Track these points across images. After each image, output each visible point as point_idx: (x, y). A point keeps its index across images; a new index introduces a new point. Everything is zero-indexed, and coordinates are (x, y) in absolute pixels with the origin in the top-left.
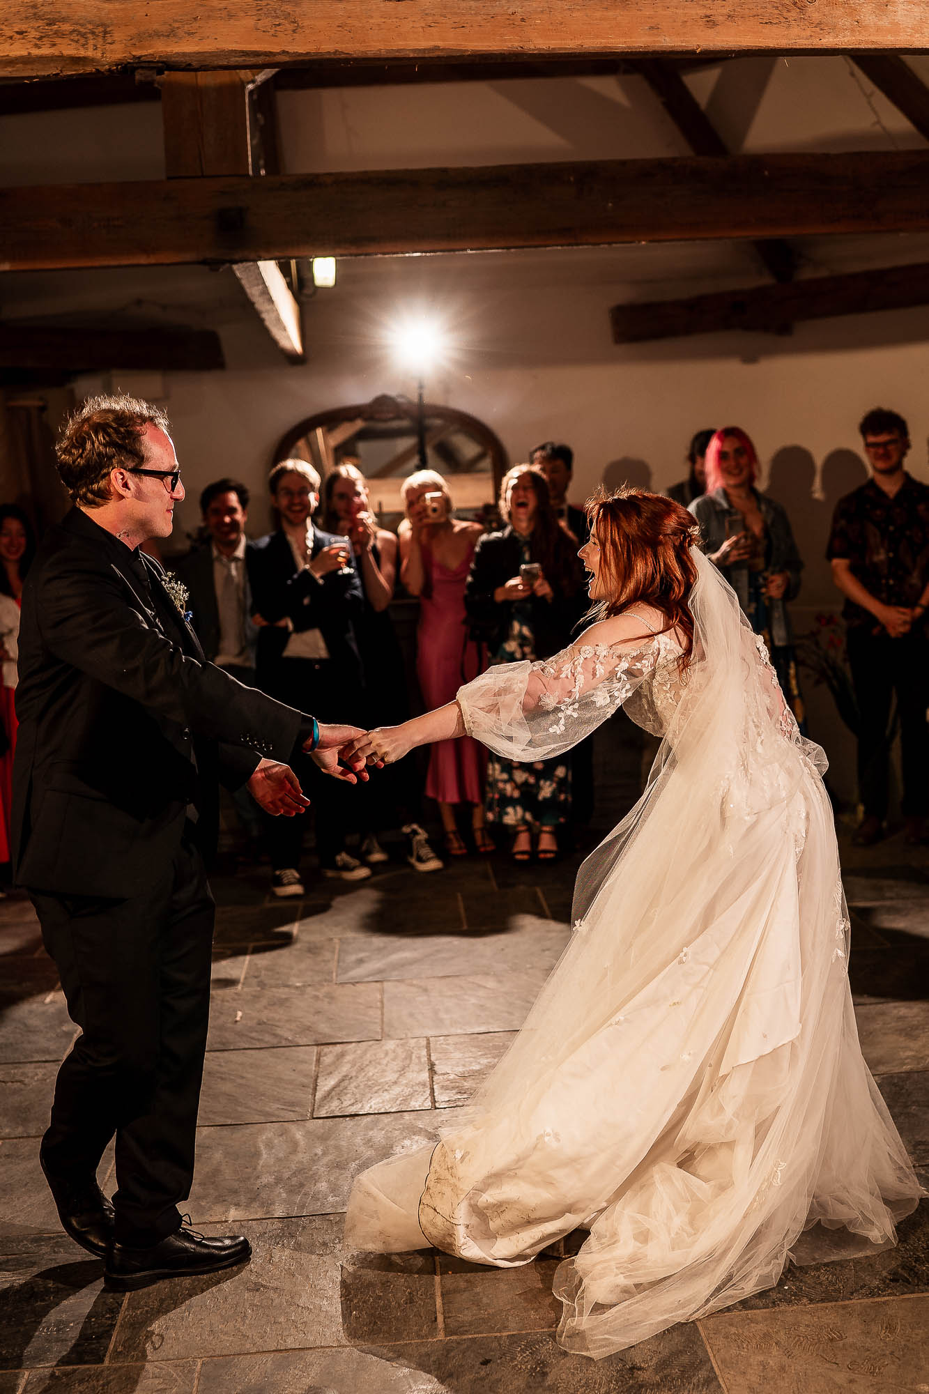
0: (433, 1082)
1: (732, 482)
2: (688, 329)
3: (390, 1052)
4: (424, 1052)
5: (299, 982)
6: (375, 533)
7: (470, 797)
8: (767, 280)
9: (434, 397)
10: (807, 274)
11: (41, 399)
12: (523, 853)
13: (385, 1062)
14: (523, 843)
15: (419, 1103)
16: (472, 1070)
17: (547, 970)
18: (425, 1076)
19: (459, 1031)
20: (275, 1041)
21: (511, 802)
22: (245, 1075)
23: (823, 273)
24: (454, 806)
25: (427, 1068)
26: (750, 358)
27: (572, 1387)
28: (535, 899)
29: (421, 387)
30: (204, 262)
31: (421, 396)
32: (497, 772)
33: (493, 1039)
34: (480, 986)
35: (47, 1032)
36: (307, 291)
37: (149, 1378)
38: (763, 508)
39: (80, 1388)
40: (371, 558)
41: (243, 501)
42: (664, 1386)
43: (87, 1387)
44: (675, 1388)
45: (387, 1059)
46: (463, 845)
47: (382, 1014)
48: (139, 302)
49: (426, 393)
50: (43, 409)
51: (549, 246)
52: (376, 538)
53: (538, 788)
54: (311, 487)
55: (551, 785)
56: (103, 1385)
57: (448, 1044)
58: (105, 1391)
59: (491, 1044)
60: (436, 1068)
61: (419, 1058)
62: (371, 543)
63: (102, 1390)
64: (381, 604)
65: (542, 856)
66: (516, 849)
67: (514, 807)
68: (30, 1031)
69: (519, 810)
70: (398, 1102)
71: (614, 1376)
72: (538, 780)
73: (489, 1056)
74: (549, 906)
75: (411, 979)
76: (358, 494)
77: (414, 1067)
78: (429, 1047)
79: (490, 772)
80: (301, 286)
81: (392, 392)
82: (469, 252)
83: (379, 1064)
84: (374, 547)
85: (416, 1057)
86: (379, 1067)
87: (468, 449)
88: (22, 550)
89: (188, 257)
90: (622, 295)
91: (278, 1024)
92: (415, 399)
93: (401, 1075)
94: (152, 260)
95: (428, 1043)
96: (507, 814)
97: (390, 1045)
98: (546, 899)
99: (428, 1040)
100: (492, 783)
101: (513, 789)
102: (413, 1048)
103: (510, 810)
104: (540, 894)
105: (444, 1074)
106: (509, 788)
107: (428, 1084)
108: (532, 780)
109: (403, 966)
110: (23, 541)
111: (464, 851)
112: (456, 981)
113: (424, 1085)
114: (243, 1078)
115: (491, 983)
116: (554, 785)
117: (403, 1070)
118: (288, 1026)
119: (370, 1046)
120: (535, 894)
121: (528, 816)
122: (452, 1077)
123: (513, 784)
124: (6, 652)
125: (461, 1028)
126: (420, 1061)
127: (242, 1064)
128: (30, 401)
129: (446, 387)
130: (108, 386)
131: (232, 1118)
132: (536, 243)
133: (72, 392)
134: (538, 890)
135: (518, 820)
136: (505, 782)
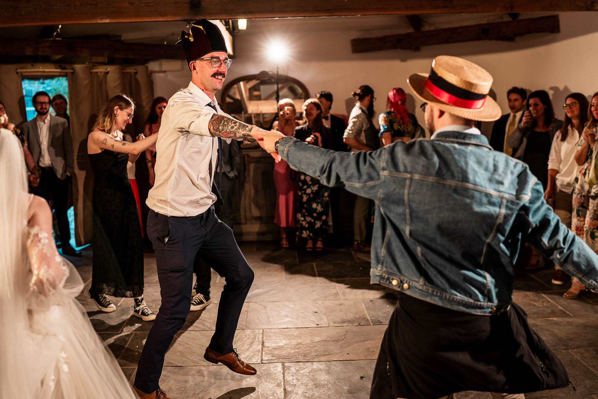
0: (263, 350)
3: (247, 335)
4: (261, 336)
5: (216, 301)
8: (411, 30)
9: (281, 72)
10: (426, 28)
11: (136, 69)
12: (310, 248)
13: (245, 340)
14: (310, 244)
15: (256, 360)
16: (279, 346)
17: (314, 300)
18: (260, 347)
19: (276, 327)
20: (203, 327)
21: (305, 229)
22: (189, 343)
23: (433, 28)
25: (261, 343)
26: (404, 60)
28: (312, 268)
29: (278, 68)
30: (185, 20)
31: (277, 72)
32: (300, 217)
33: (289, 331)
34: (287, 306)
35: (116, 319)
36: (236, 31)
45: (246, 338)
46: (287, 243)
47: (247, 317)
50: (136, 73)
51: (321, 16)
53: (315, 224)
55: (320, 223)
57: (271, 333)
59: (288, 334)
60: (265, 344)
61: (258, 339)
65: (317, 249)
66: (307, 246)
67: (306, 231)
68: (109, 318)
69: (308, 232)
70: (247, 359)
72: (315, 221)
73: (287, 339)
74: (318, 271)
75: (260, 302)
77: (256, 343)
78: (263, 334)
79: (298, 217)
80: (233, 30)
81: (266, 70)
82: (289, 18)
83: (243, 340)
85: (257, 338)
86: (242, 342)
87: (300, 91)
89: (178, 18)
90: (356, 35)
91: (205, 320)
92: (276, 73)
93: (250, 347)
94: (164, 19)
95: (263, 332)
96: (303, 233)
97: (248, 332)
98: (317, 269)
99: (263, 330)
100: (298, 221)
101: (306, 224)
102: (257, 334)
103: (304, 232)
104: (315, 266)
105: (267, 347)
106: (304, 223)
107: (260, 351)
108: (312, 221)
109: (258, 296)
111: (288, 246)
112: (277, 303)
113: (259, 351)
114: (187, 344)
115: (291, 305)
116: (321, 223)
117: (251, 344)
118: (209, 321)
119: (240, 332)
120: (313, 265)
121: (311, 234)
122: (271, 348)
123: (306, 222)
126: (259, 340)
127: (189, 338)
128: (131, 70)
129: (288, 68)
130: (161, 65)
131: (180, 363)
132: (316, 15)
133: (147, 67)
134: (314, 264)
135: (307, 236)
136: (303, 221)
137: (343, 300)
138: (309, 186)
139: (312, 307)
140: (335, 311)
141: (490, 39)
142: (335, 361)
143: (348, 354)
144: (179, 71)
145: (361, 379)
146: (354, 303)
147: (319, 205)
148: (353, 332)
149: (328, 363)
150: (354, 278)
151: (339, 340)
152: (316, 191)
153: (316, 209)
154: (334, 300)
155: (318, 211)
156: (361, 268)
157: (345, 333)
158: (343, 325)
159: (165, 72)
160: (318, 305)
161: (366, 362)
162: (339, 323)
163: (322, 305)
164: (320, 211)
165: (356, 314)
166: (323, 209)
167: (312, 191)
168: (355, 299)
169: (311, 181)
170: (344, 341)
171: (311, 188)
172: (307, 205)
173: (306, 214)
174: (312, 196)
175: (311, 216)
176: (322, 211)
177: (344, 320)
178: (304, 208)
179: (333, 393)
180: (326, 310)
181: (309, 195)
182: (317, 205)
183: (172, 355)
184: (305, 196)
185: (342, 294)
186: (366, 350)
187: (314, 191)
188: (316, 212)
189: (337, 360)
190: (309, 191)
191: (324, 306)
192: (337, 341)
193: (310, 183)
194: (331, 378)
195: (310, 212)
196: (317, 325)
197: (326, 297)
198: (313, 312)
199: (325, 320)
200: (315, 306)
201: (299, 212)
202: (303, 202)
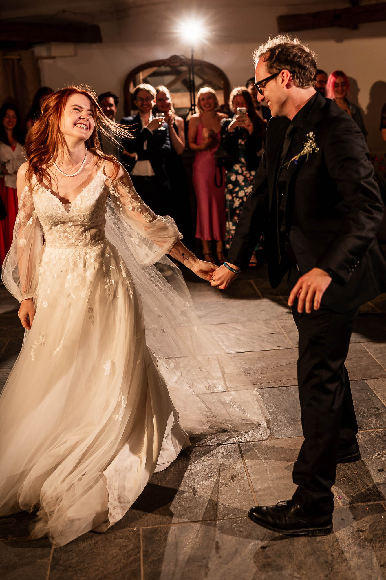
0: (224, 377)
1: (338, 96)
2: (313, 27)
4: (217, 362)
6: (174, 118)
7: (215, 237)
8: (348, 5)
9: (198, 57)
11: (19, 55)
17: (265, 321)
18: (220, 374)
19: (232, 352)
24: (208, 242)
25: (220, 370)
26: (339, 40)
27: (331, 542)
28: (251, 286)
29: (193, 51)
31: (192, 56)
32: (231, 226)
33: (248, 356)
34: (236, 329)
37: (117, 539)
38: (351, 107)
39: (83, 545)
40: (174, 130)
41: (116, 102)
42: (376, 541)
43: (87, 545)
44: (382, 541)
48: (64, 11)
49: (195, 54)
50: (19, 60)
52: (175, 120)
54: (152, 97)
56: (95, 543)
57: (227, 358)
58: (96, 546)
59: (247, 358)
60: (224, 370)
61: (215, 365)
62: (173, 122)
63: (95, 546)
64: (180, 151)
65: (250, 265)
71: (350, 535)
74: (258, 289)
76: (167, 99)
77: (213, 370)
78: (219, 360)
79: (227, 226)
81: (178, 54)
84: (174, 124)
85: (213, 365)
88: (14, 125)
90: (282, 11)
92: (189, 57)
98: (256, 286)
99: (217, 356)
100: (228, 231)
102: (211, 360)
104: (253, 283)
105: (228, 374)
110: (15, 120)
112: (224, 326)
113: (221, 379)
115: (240, 327)
117: (209, 371)
120: (251, 283)
122: (232, 375)
124: (7, 170)
125: (231, 350)
126: (216, 367)
128: (13, 56)
129: (203, 52)
130: (49, 50)
133: (33, 52)
138: (241, 188)
140: (294, 331)
144: (71, 56)
154: (288, 319)
159: (54, 58)
160: (272, 326)
163: (277, 326)
167: (246, 193)
169: (244, 181)
171: (244, 190)
172: (240, 211)
174: (245, 199)
178: (236, 214)
180: (283, 331)
181: (241, 198)
184: (238, 199)
187: (248, 194)
190: (241, 194)
193: (243, 184)
196: (278, 347)
197: (277, 317)
198: (269, 333)
199: (286, 342)
200: (268, 327)
201: (229, 219)
202: (234, 207)
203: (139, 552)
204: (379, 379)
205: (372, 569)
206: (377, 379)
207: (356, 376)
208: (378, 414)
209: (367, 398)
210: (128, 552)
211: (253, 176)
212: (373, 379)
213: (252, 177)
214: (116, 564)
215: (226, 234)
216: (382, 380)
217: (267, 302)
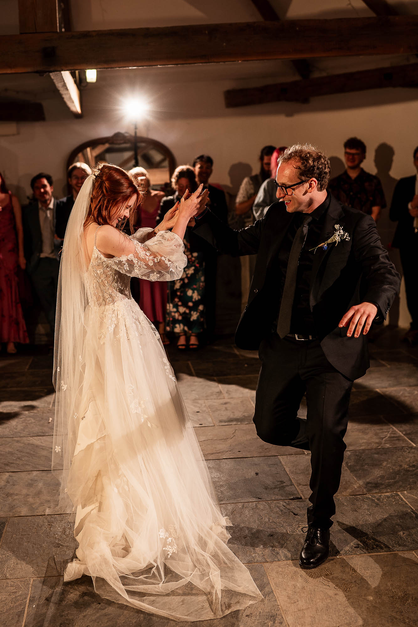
7: (158, 319)
8: (297, 78)
9: (143, 133)
10: (316, 75)
12: (182, 345)
14: (182, 341)
17: (193, 400)
21: (178, 322)
23: (324, 74)
26: (290, 114)
28: (189, 368)
29: (136, 128)
30: (37, 72)
31: (136, 133)
32: (171, 308)
36: (83, 84)
37: (9, 587)
41: (50, 182)
48: (6, 90)
49: (138, 131)
51: (196, 63)
53: (191, 315)
55: (196, 314)
65: (191, 347)
66: (179, 343)
67: (179, 324)
69: (182, 326)
72: (190, 312)
74: (194, 370)
79: (168, 308)
80: (81, 82)
81: (123, 131)
82: (159, 66)
87: (157, 157)
89: (29, 70)
90: (229, 85)
92: (133, 134)
94: (13, 71)
96: (176, 327)
98: (193, 367)
100: (169, 313)
101: (179, 316)
103: (177, 325)
104: (190, 365)
106: (177, 315)
108: (187, 311)
116: (198, 314)
121: (186, 328)
123: (179, 313)
129: (148, 126)
131: (47, 467)
132: (190, 62)
134: (189, 363)
135: (181, 330)
136: (175, 312)
137: (228, 398)
139: (192, 407)
140: (219, 410)
141: (394, 86)
142: (225, 459)
143: (239, 451)
145: (256, 475)
146: (242, 402)
147: (196, 292)
148: (243, 430)
149: (218, 461)
150: (239, 376)
151: (228, 439)
152: (192, 275)
153: (192, 297)
154: (217, 399)
155: (194, 300)
156: (246, 365)
157: (234, 432)
158: (231, 423)
160: (199, 405)
161: (261, 459)
162: (225, 422)
163: (204, 405)
164: (197, 299)
165: (244, 413)
166: (199, 297)
168: (242, 397)
170: (233, 439)
171: (186, 272)
172: (181, 292)
173: (180, 303)
175: (185, 305)
176: (199, 300)
177: (231, 418)
178: (176, 296)
179: (227, 489)
180: (209, 409)
181: (182, 280)
182: (193, 292)
183: (36, 459)
184: (178, 281)
185: (227, 392)
186: (260, 447)
187: (189, 275)
188: (191, 301)
189: (227, 457)
191: (206, 406)
192: (225, 439)
194: (222, 475)
195: (185, 301)
196: (200, 424)
197: (207, 396)
198: (194, 412)
199: (209, 420)
200: (195, 406)
201: (170, 301)
202: (175, 288)
203: (26, 598)
204: (293, 455)
205: (237, 618)
206: (290, 456)
207: (270, 452)
208: (283, 487)
209: (275, 472)
210: (16, 597)
211: (195, 257)
212: (286, 455)
213: (193, 259)
214: (3, 607)
215: (167, 316)
216: (295, 456)
217: (200, 382)
